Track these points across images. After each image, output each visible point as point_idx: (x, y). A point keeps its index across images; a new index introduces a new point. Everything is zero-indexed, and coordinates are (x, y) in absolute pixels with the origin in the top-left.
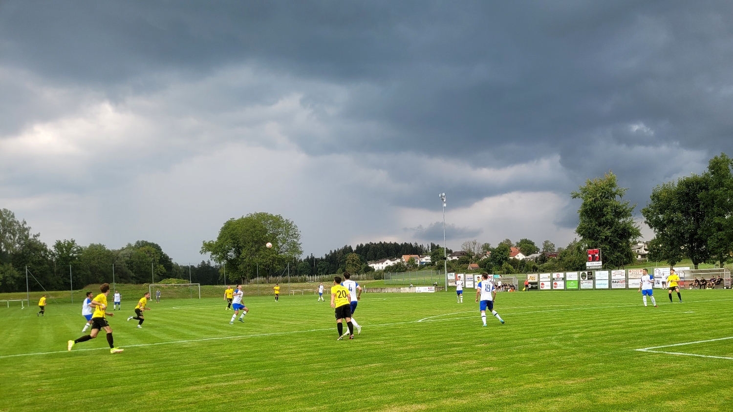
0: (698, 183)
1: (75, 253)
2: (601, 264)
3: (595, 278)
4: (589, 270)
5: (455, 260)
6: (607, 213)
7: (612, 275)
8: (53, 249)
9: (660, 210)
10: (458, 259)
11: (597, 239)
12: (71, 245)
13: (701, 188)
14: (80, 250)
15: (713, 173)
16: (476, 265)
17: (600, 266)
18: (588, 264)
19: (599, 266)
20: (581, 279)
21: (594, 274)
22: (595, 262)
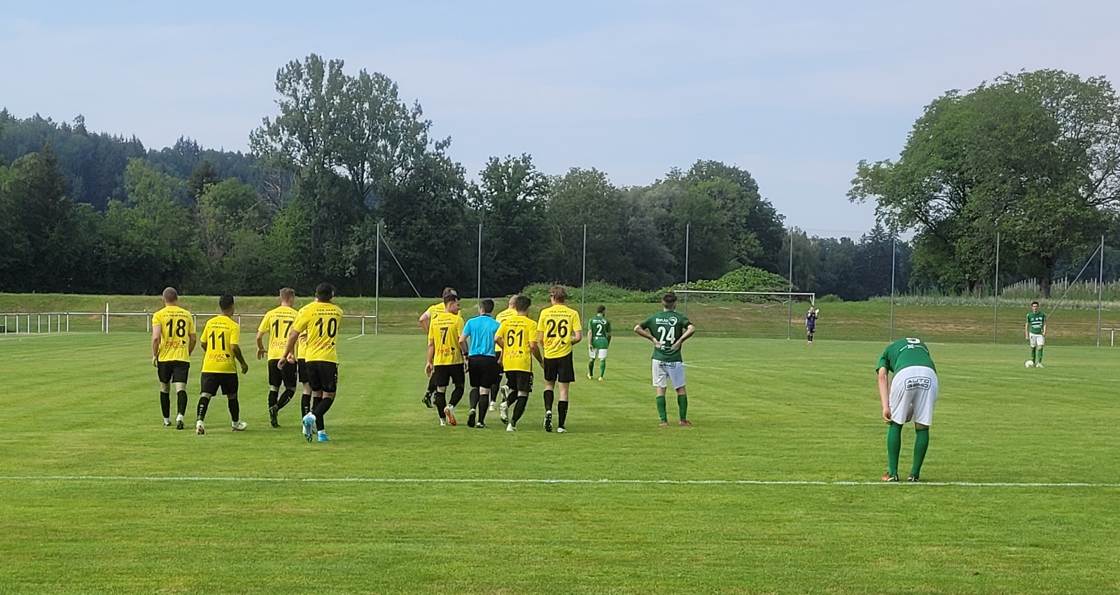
1: (529, 194)
8: (479, 182)
12: (522, 168)
14: (542, 187)
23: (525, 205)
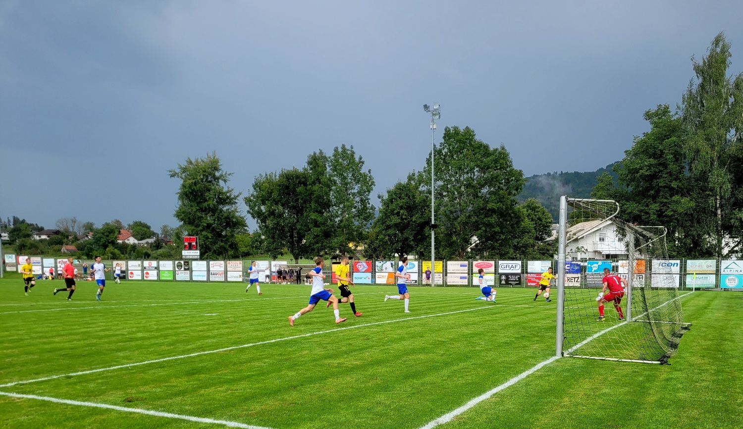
0: (297, 177)
2: (199, 254)
3: (192, 268)
4: (185, 259)
5: (45, 240)
6: (210, 198)
7: (210, 266)
9: (262, 201)
10: (48, 238)
11: (197, 226)
13: (300, 183)
15: (311, 169)
16: (72, 247)
17: (198, 256)
18: (185, 253)
19: (196, 255)
20: (177, 269)
21: (191, 265)
22: (192, 251)
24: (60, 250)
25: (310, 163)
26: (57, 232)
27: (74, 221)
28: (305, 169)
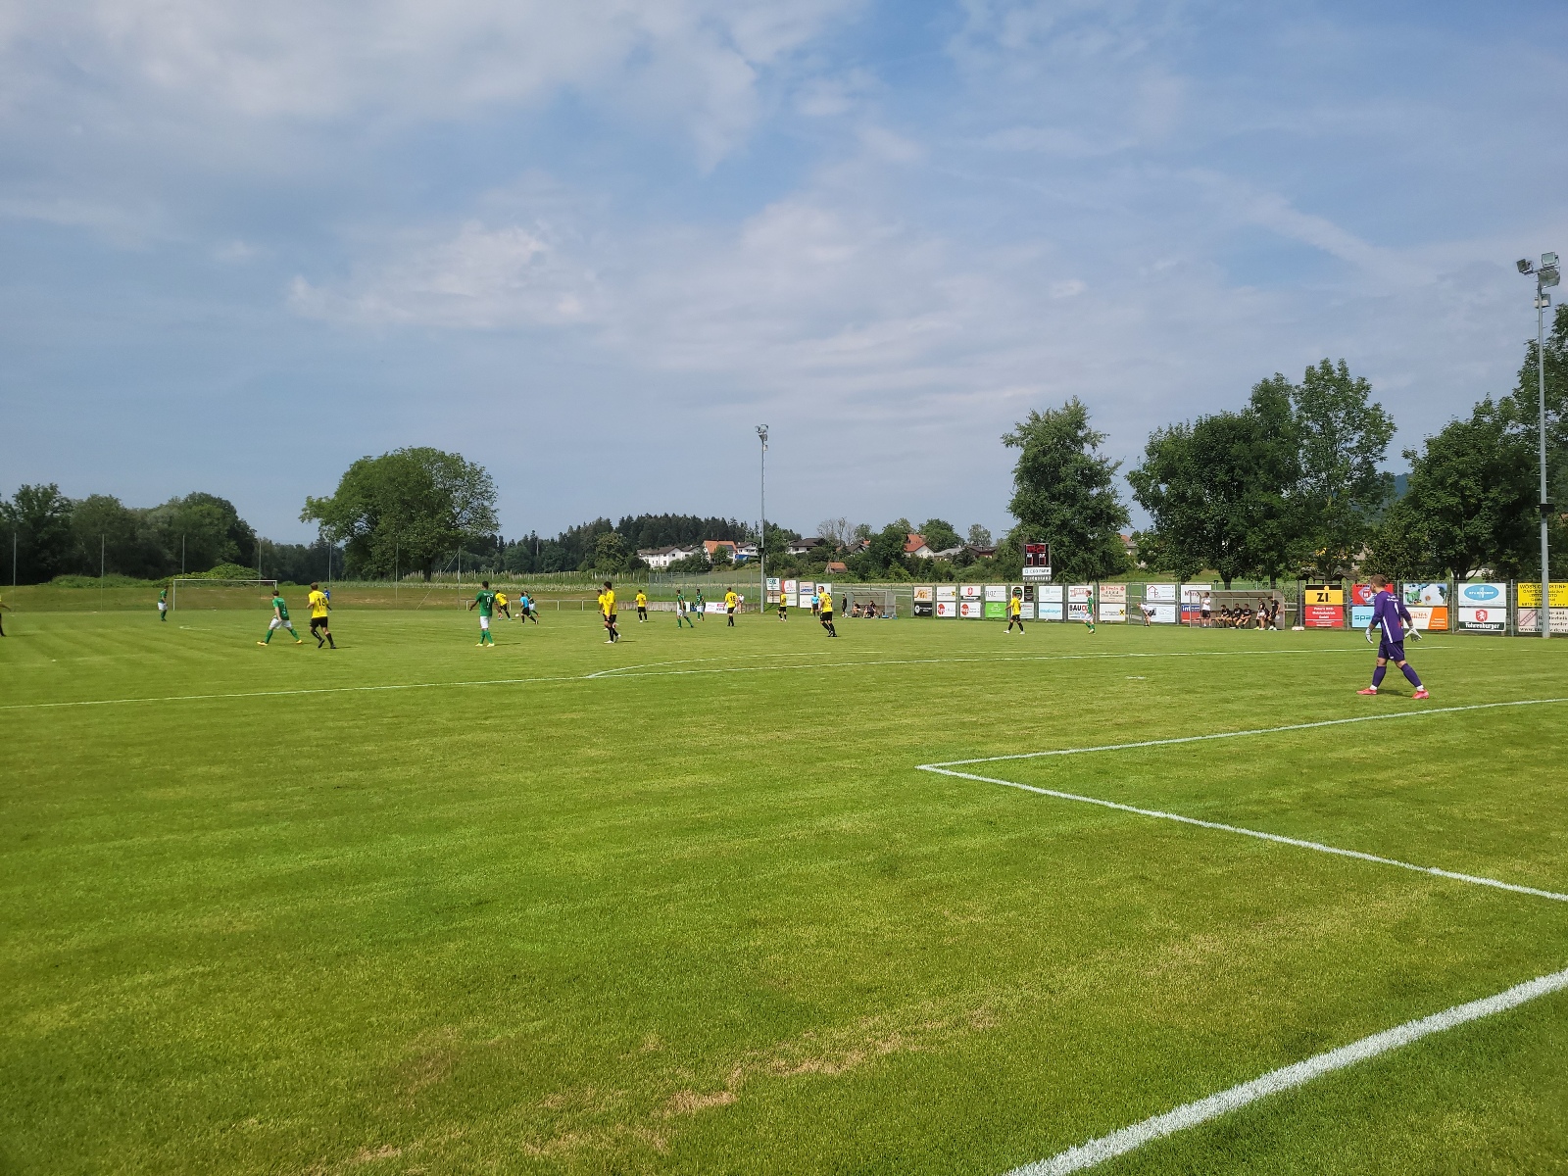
0: (1232, 428)
1: (56, 512)
2: (1050, 573)
3: (1038, 598)
4: (1028, 582)
5: (803, 554)
6: (1067, 476)
7: (1069, 593)
9: (1163, 475)
10: (807, 552)
11: (1045, 525)
12: (50, 493)
13: (1238, 437)
14: (66, 506)
15: (1258, 410)
16: (840, 565)
17: (1048, 576)
18: (1027, 572)
19: (1045, 576)
21: (1038, 591)
22: (1038, 568)
23: (52, 521)
24: (822, 571)
25: (1255, 400)
26: (821, 542)
27: (842, 524)
28: (1247, 412)
